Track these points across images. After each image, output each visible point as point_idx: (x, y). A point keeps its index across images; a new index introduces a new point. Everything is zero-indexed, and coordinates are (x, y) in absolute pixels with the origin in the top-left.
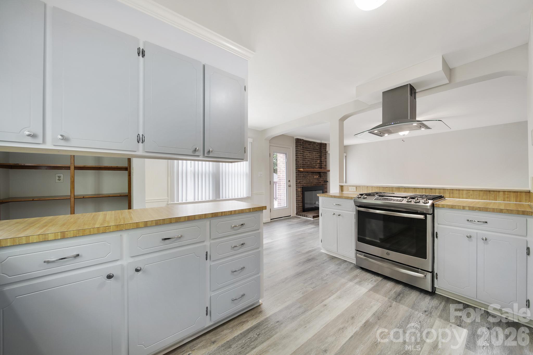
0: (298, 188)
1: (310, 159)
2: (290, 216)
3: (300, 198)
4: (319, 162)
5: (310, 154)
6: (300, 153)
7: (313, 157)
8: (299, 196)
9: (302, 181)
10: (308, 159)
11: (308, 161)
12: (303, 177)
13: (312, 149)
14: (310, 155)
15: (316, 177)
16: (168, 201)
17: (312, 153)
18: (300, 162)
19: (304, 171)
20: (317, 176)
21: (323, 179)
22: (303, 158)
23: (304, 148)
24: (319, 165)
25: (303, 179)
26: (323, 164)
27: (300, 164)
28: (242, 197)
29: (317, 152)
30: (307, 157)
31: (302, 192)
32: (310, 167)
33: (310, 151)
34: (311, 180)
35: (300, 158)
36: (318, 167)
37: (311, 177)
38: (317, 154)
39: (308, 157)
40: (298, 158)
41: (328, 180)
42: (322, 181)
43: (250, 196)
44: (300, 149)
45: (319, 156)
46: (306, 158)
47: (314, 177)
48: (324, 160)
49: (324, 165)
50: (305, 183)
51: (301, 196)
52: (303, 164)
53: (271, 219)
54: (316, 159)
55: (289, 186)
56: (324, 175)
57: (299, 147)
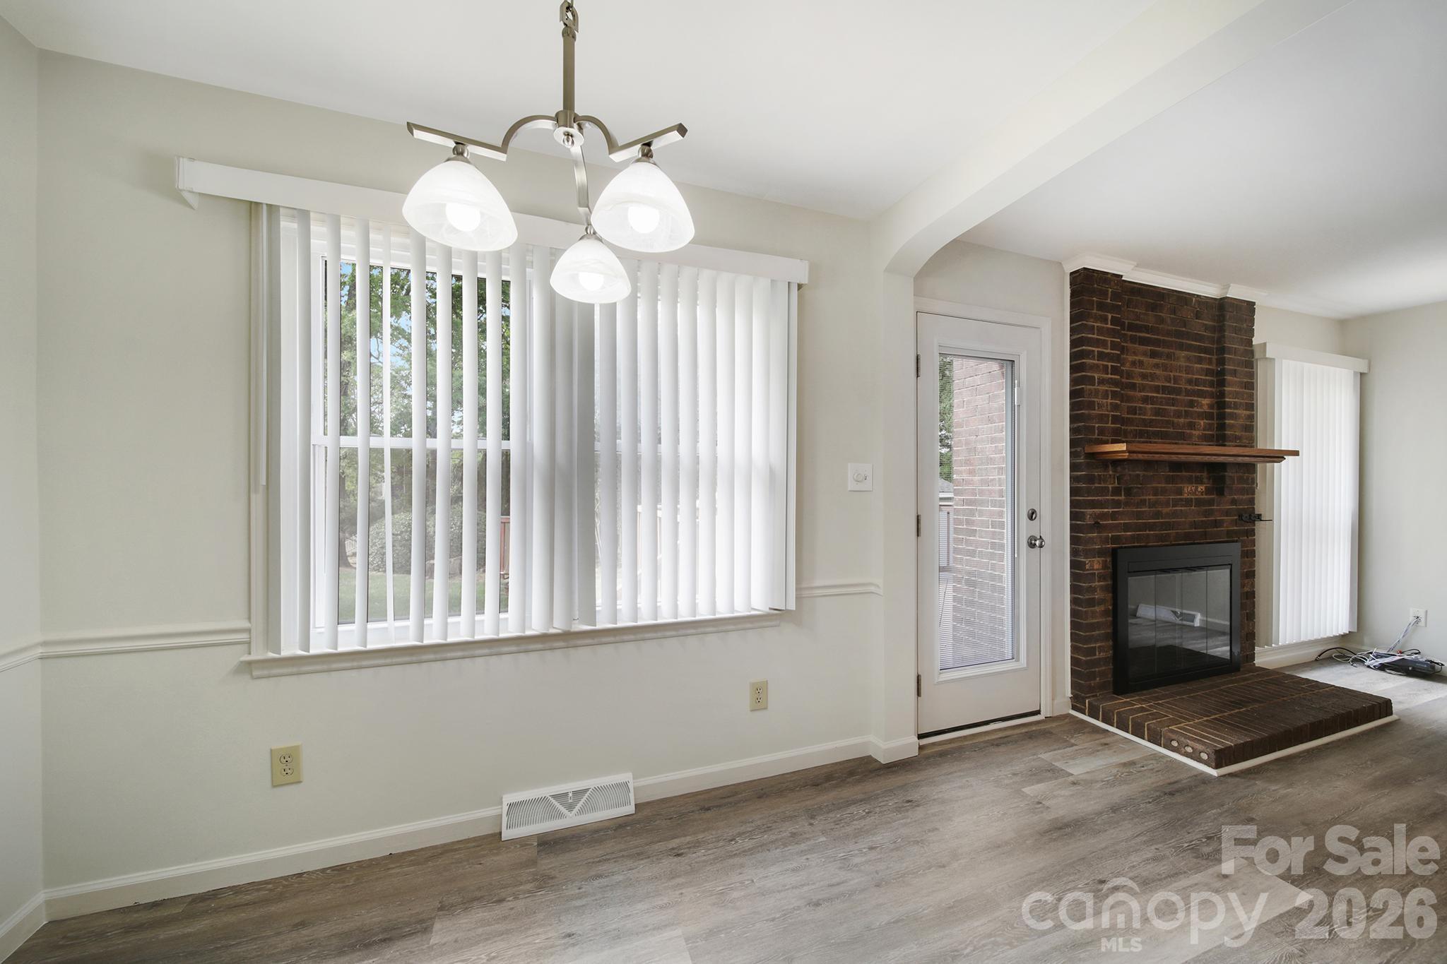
0: (1088, 553)
1: (1157, 389)
2: (1038, 712)
3: (1098, 616)
4: (1206, 409)
5: (1156, 361)
6: (1101, 356)
7: (1176, 380)
8: (1091, 603)
9: (1114, 516)
10: (1143, 388)
11: (1146, 400)
12: (1116, 491)
13: (1169, 333)
14: (1157, 366)
15: (1194, 490)
16: (249, 643)
17: (1169, 356)
18: (1100, 406)
19: (1135, 456)
20: (1201, 488)
21: (1234, 502)
22: (1115, 383)
23: (1122, 325)
24: (1210, 427)
25: (1117, 504)
26: (1234, 416)
27: (1102, 418)
28: (741, 610)
29: (1200, 350)
30: (1138, 381)
31: (1114, 576)
32: (1156, 434)
33: (1157, 343)
34: (1165, 510)
35: (1102, 382)
36: (1199, 437)
37: (1164, 491)
38: (1200, 360)
39: (1144, 376)
40: (1091, 380)
41: (1259, 508)
42: (1228, 513)
43: (792, 606)
44: (1100, 331)
45: (1208, 373)
46: (1133, 386)
47: (1181, 494)
48: (1237, 395)
49: (1241, 422)
50: (1127, 527)
51: (1101, 602)
52: (1116, 419)
53: (921, 737)
54: (1188, 393)
55: (1032, 545)
56: (1241, 480)
57: (1097, 319)
